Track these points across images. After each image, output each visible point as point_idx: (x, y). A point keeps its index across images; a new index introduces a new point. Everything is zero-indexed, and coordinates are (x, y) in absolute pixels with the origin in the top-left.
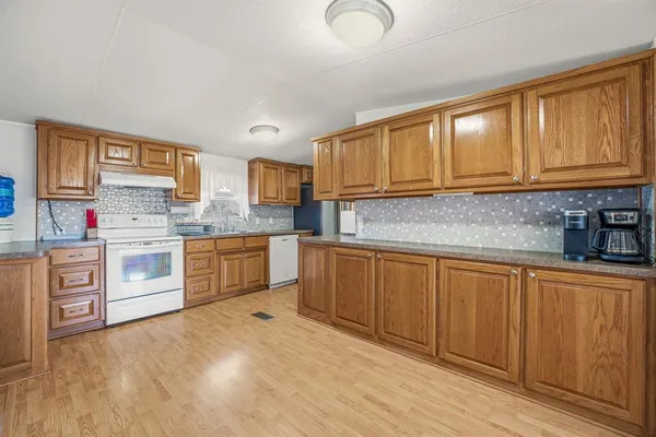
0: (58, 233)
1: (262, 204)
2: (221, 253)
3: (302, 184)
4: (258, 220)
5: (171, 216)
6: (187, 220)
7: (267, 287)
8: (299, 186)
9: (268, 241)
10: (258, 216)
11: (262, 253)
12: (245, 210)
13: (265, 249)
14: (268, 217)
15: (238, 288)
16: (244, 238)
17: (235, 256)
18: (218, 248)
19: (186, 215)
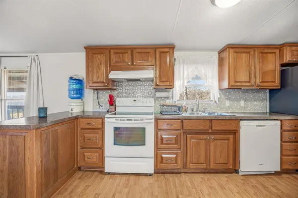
0: (101, 108)
1: (231, 88)
2: (188, 132)
3: (282, 65)
4: (228, 103)
5: (156, 99)
6: (168, 102)
7: (237, 172)
8: (278, 69)
9: (238, 126)
10: (229, 99)
11: (231, 137)
12: (215, 94)
13: (235, 133)
14: (239, 100)
15: (204, 166)
16: (211, 120)
17: (201, 136)
18: (185, 128)
19: (168, 98)
